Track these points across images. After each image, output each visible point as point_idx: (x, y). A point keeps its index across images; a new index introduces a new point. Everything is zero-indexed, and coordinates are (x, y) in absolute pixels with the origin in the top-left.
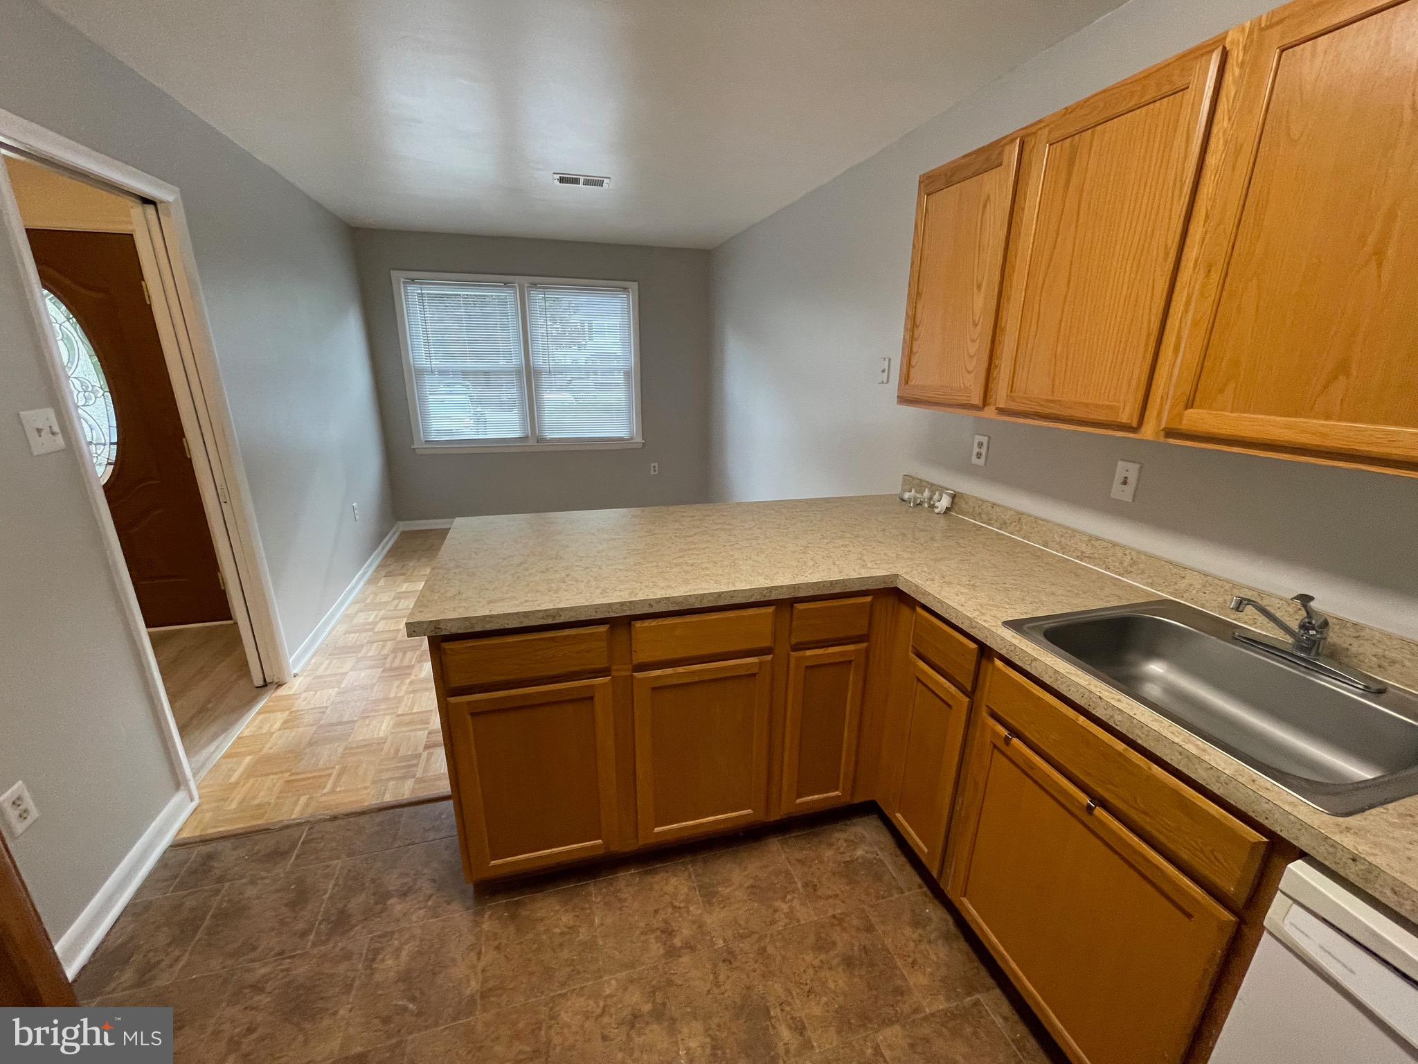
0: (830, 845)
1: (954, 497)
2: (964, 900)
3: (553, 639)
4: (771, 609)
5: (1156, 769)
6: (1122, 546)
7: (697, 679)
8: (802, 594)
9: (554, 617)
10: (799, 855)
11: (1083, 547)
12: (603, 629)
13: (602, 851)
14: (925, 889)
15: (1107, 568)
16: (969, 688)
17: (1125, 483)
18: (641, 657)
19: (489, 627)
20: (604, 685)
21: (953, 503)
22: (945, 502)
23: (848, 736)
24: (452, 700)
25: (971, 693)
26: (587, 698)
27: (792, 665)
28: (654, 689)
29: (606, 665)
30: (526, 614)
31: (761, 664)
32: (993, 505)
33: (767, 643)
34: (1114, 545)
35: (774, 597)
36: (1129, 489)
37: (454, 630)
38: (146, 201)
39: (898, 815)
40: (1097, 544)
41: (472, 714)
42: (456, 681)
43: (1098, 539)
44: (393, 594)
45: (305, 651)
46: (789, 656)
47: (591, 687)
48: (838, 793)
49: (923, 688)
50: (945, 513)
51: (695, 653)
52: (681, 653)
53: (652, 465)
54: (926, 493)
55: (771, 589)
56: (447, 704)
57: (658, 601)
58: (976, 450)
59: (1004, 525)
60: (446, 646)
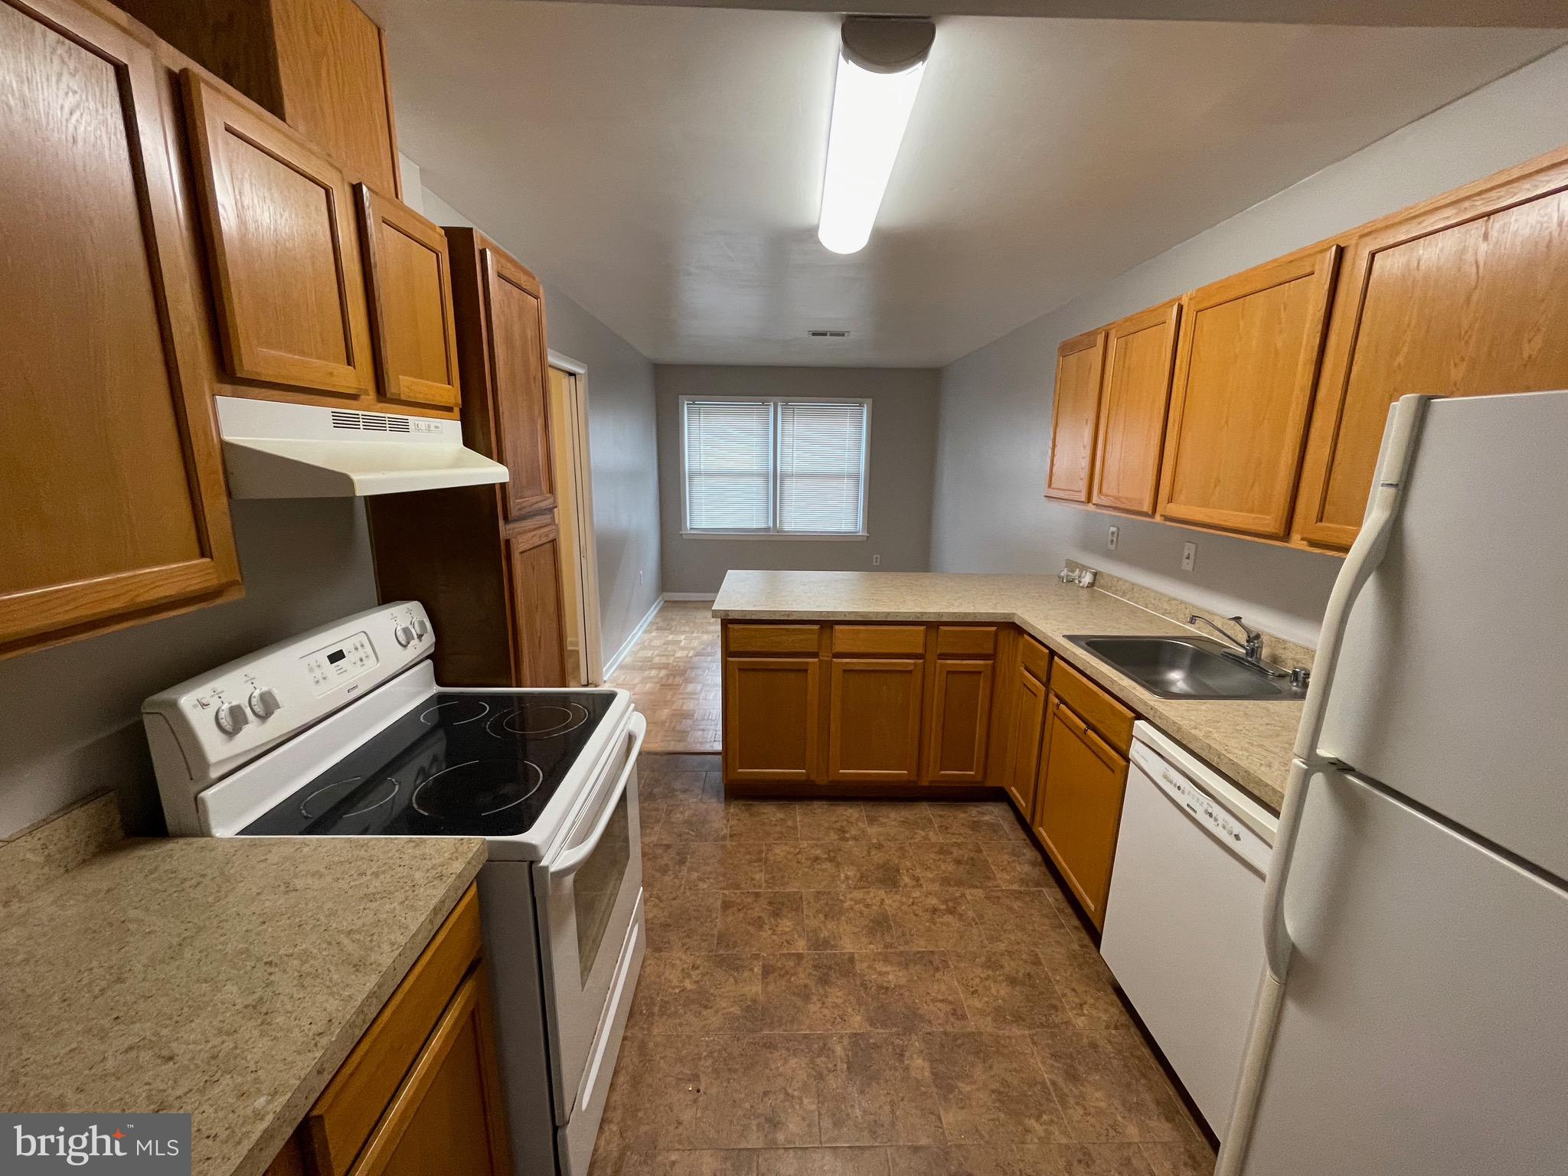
0: (965, 812)
1: (1095, 575)
2: (1041, 829)
3: (787, 630)
4: (923, 628)
5: (1107, 697)
6: (1186, 603)
7: (872, 668)
8: (944, 619)
9: (789, 616)
10: (940, 813)
11: (1166, 606)
12: (816, 627)
13: (804, 778)
14: (1028, 841)
15: (1178, 620)
16: (1044, 679)
17: (1188, 558)
18: (839, 648)
19: (754, 617)
20: (814, 663)
21: (1094, 580)
22: (1087, 579)
23: (979, 731)
24: (730, 659)
25: (1047, 684)
26: (803, 670)
27: (938, 669)
28: (845, 671)
29: (816, 651)
30: (774, 612)
31: (915, 665)
32: (1119, 579)
33: (920, 650)
34: (1182, 602)
35: (925, 619)
36: (1191, 561)
37: (736, 617)
38: (571, 374)
39: (1013, 788)
40: (1173, 602)
41: (740, 670)
42: (733, 647)
43: (1174, 599)
44: (663, 642)
45: (612, 665)
46: (935, 662)
47: (808, 663)
48: (972, 773)
49: (1027, 691)
50: (1087, 587)
51: (871, 650)
52: (863, 650)
53: (875, 556)
54: (1077, 572)
55: (923, 614)
56: (726, 661)
57: (850, 613)
58: (1110, 538)
59: (1124, 594)
60: (730, 626)
